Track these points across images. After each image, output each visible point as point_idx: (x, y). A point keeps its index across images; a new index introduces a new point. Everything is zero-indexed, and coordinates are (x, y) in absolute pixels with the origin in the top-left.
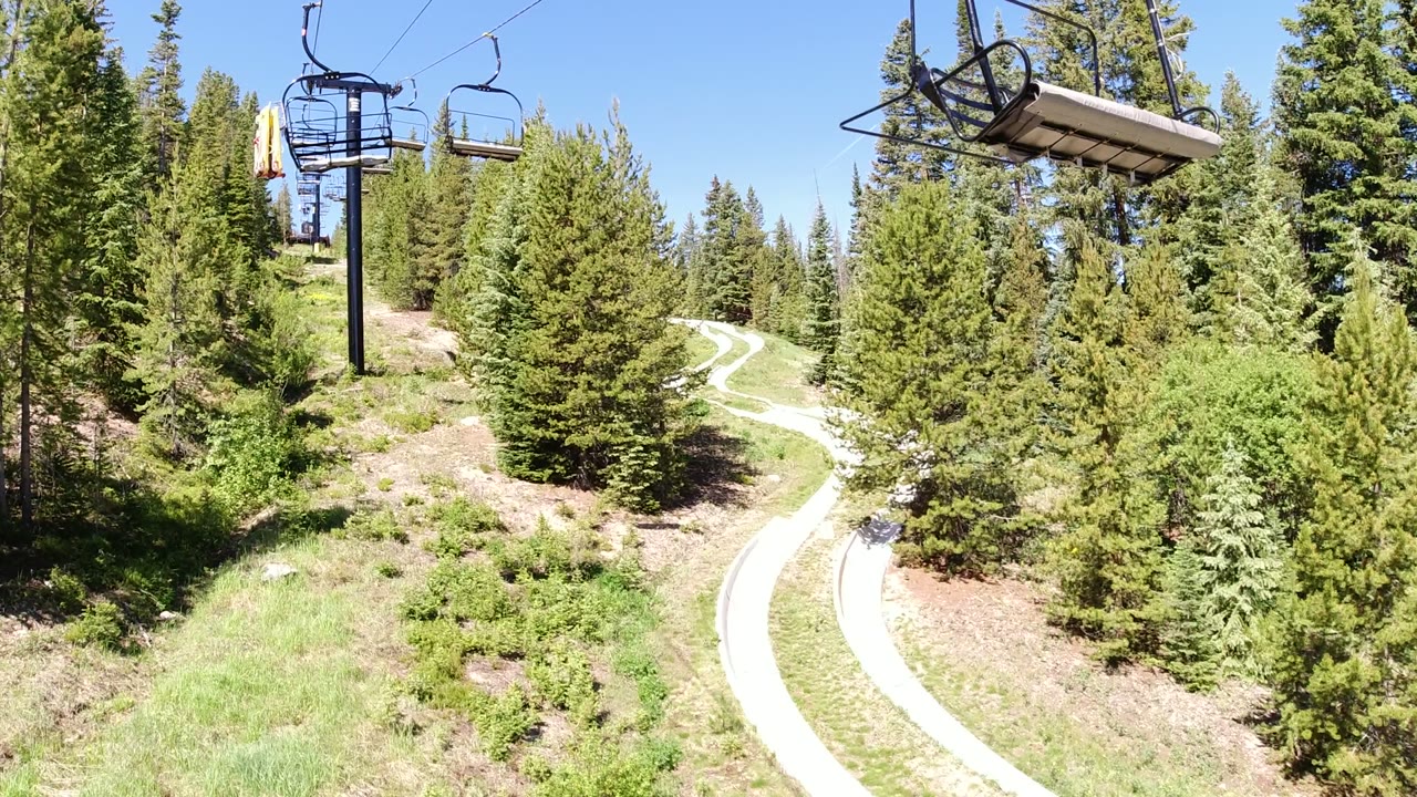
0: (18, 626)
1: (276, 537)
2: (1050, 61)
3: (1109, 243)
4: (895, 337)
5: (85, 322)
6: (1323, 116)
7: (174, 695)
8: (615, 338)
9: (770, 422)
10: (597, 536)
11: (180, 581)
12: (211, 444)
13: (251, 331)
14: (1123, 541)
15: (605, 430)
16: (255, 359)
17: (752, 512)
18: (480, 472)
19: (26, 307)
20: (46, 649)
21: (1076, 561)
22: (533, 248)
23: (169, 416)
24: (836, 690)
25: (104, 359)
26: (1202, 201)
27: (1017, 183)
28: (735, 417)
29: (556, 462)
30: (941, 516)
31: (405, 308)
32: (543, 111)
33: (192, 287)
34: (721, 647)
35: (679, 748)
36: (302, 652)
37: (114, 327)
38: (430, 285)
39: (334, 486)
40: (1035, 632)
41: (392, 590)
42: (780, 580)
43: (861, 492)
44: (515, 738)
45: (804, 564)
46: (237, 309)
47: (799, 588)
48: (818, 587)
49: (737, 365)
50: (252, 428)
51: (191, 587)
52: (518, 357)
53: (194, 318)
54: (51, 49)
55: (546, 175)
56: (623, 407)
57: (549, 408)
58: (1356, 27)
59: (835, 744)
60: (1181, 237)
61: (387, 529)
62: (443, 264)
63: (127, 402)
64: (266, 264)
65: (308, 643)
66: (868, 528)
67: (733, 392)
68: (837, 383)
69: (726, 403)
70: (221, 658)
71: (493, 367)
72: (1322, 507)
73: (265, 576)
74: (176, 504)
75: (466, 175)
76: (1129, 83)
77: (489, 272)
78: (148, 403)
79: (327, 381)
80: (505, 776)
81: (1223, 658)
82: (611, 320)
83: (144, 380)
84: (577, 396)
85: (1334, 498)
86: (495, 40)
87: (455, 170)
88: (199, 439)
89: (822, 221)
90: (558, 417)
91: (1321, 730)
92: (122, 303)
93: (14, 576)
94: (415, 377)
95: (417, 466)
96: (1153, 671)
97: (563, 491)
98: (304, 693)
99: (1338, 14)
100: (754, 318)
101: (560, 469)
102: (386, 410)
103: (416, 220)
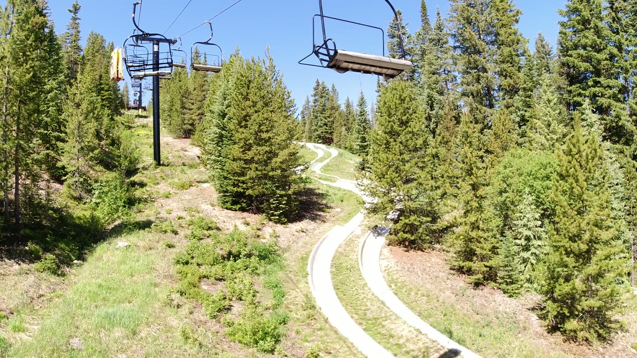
0: (15, 264)
1: (122, 231)
2: (459, 29)
3: (484, 108)
4: (386, 148)
5: (40, 141)
6: (576, 52)
7: (80, 290)
8: (268, 149)
9: (338, 186)
10: (260, 233)
11: (81, 249)
12: (94, 193)
13: (111, 147)
14: (480, 233)
15: (263, 188)
16: (113, 159)
17: (328, 224)
18: (210, 206)
19: (17, 134)
20: (26, 273)
21: (461, 242)
22: (232, 110)
23: (76, 182)
24: (356, 294)
25: (48, 158)
26: (524, 89)
27: (446, 82)
28: (323, 184)
29: (243, 202)
30: (405, 223)
31: (179, 137)
32: (238, 51)
33: (86, 127)
34: (309, 277)
35: (289, 316)
36: (132, 276)
37: (52, 144)
38: (190, 127)
39: (147, 212)
40: (444, 272)
41: (171, 253)
42: (337, 251)
43: (372, 214)
44: (220, 311)
45: (347, 245)
46: (105, 137)
47: (345, 254)
48: (352, 253)
49: (325, 162)
50: (112, 187)
51: (86, 251)
52: (225, 157)
53: (87, 140)
54: (27, 26)
55: (238, 79)
56: (272, 178)
57: (239, 179)
58: (591, 13)
59: (354, 315)
60: (515, 105)
61: (169, 229)
62: (195, 118)
63: (58, 176)
64: (117, 118)
65: (135, 272)
66: (376, 230)
67: (323, 174)
68: (369, 170)
69: (320, 179)
70: (98, 277)
71: (216, 161)
72: (558, 217)
73: (117, 246)
74: (79, 218)
75: (205, 79)
76: (494, 38)
77: (214, 120)
78: (67, 176)
79: (144, 168)
80: (215, 325)
81: (524, 283)
82: (266, 141)
83: (66, 166)
84: (251, 174)
85: (564, 212)
86: (210, 24)
87: (201, 77)
88: (89, 192)
89: (362, 99)
90: (243, 182)
91: (561, 312)
92: (56, 134)
93: (13, 245)
94: (183, 167)
95: (183, 204)
96: (494, 289)
97: (245, 214)
98: (133, 291)
99: (582, 7)
100: (335, 142)
101: (244, 205)
102: (169, 181)
103: (184, 99)
